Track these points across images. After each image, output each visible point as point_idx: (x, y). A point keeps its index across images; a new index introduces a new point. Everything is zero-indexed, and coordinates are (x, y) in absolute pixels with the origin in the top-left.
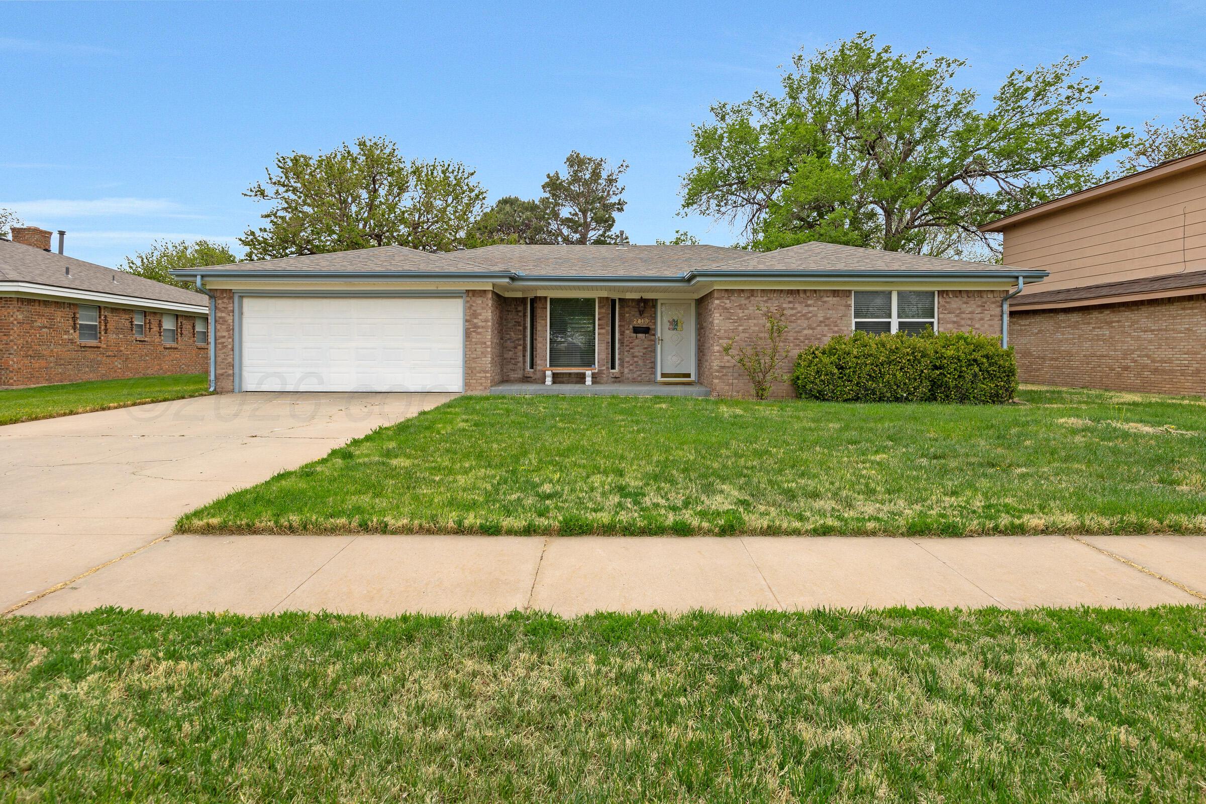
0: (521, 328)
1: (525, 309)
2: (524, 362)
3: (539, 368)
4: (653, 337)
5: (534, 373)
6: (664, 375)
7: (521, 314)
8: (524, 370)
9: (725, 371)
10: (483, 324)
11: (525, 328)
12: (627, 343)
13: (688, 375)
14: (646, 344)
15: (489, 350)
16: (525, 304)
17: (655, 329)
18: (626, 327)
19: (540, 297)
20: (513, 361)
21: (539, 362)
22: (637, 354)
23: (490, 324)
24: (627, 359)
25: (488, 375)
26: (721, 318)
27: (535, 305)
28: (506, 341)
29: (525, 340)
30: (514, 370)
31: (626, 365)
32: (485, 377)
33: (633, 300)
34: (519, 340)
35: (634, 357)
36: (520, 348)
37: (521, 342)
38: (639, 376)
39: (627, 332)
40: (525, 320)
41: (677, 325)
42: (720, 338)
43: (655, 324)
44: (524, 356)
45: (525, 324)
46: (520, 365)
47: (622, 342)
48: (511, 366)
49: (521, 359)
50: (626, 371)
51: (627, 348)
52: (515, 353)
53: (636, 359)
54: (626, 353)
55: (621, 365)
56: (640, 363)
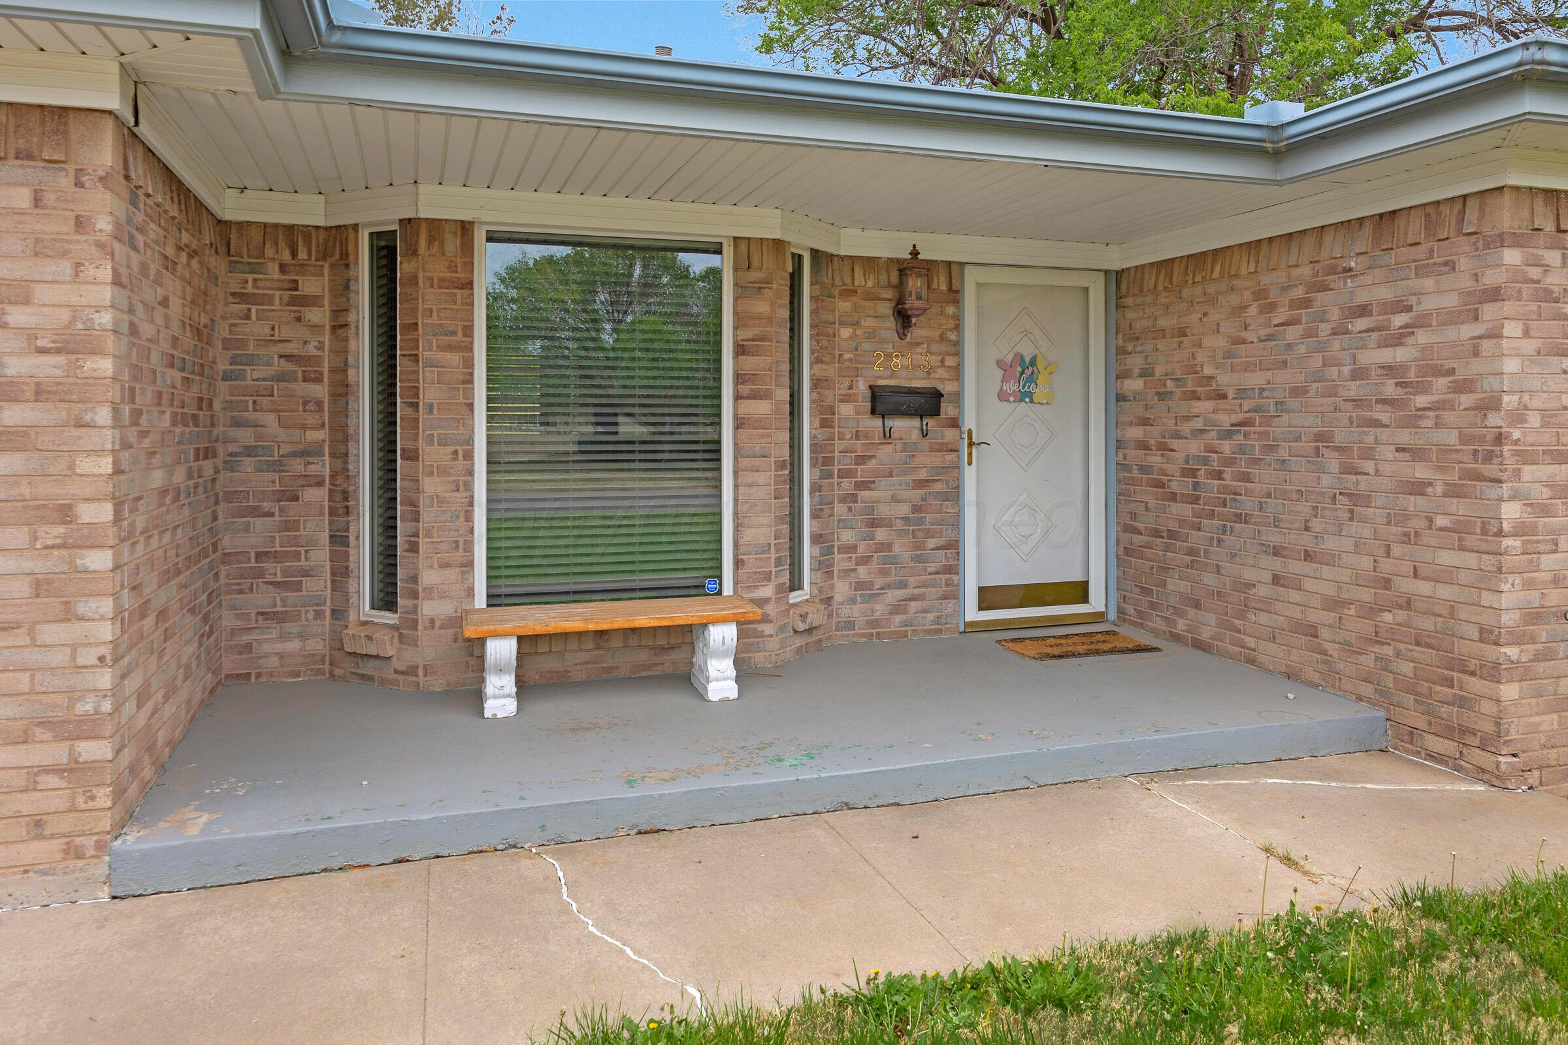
0: (321, 391)
1: (344, 288)
2: (341, 573)
3: (429, 609)
4: (950, 434)
5: (406, 632)
6: (989, 597)
7: (319, 315)
8: (338, 614)
9: (1543, 632)
10: (50, 367)
11: (343, 391)
12: (847, 462)
13: (1081, 592)
14: (927, 461)
15: (100, 560)
16: (346, 261)
17: (957, 399)
18: (842, 388)
19: (435, 225)
20: (275, 571)
21: (429, 577)
22: (884, 510)
23: (104, 366)
24: (847, 536)
25: (96, 750)
26: (1530, 346)
27: (403, 267)
28: (231, 464)
29: (341, 454)
30: (279, 617)
31: (840, 562)
32: (73, 770)
33: (870, 262)
34: (308, 453)
35: (874, 524)
36: (318, 496)
37: (323, 467)
38: (896, 609)
39: (846, 410)
40: (342, 350)
41: (1032, 379)
42: (1525, 457)
43: (957, 373)
44: (340, 540)
45: (340, 370)
46: (319, 586)
47: (822, 460)
48: (264, 598)
49: (321, 556)
50: (841, 589)
51: (847, 485)
52: (290, 526)
53: (881, 535)
54: (840, 509)
55: (824, 566)
56: (901, 550)
